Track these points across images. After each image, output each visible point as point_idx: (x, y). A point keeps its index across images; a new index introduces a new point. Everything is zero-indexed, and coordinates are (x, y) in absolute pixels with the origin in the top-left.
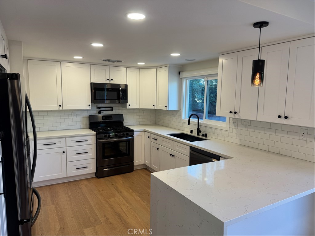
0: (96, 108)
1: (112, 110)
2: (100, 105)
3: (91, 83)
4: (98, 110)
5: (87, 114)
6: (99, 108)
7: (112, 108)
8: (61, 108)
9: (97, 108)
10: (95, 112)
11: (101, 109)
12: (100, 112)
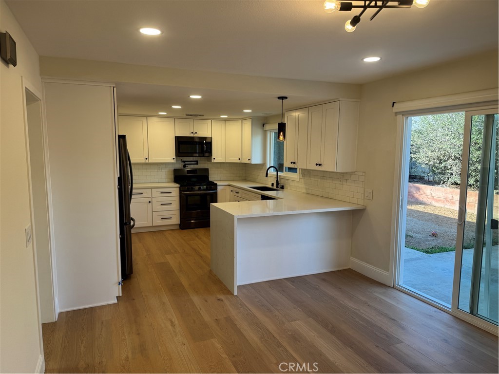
1: (197, 164)
2: (185, 159)
3: (175, 137)
7: (197, 161)
8: (147, 161)
9: (182, 162)
11: (186, 163)
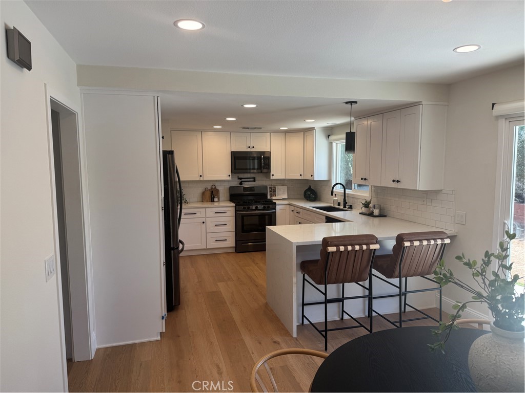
0: (237, 178)
1: (254, 181)
2: (241, 176)
3: (231, 152)
4: (240, 181)
5: (227, 186)
6: (241, 179)
7: (254, 178)
8: (201, 179)
9: (239, 179)
10: (236, 183)
11: (243, 180)
12: (241, 184)
